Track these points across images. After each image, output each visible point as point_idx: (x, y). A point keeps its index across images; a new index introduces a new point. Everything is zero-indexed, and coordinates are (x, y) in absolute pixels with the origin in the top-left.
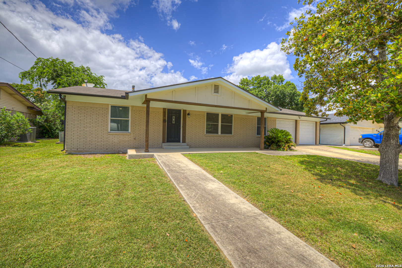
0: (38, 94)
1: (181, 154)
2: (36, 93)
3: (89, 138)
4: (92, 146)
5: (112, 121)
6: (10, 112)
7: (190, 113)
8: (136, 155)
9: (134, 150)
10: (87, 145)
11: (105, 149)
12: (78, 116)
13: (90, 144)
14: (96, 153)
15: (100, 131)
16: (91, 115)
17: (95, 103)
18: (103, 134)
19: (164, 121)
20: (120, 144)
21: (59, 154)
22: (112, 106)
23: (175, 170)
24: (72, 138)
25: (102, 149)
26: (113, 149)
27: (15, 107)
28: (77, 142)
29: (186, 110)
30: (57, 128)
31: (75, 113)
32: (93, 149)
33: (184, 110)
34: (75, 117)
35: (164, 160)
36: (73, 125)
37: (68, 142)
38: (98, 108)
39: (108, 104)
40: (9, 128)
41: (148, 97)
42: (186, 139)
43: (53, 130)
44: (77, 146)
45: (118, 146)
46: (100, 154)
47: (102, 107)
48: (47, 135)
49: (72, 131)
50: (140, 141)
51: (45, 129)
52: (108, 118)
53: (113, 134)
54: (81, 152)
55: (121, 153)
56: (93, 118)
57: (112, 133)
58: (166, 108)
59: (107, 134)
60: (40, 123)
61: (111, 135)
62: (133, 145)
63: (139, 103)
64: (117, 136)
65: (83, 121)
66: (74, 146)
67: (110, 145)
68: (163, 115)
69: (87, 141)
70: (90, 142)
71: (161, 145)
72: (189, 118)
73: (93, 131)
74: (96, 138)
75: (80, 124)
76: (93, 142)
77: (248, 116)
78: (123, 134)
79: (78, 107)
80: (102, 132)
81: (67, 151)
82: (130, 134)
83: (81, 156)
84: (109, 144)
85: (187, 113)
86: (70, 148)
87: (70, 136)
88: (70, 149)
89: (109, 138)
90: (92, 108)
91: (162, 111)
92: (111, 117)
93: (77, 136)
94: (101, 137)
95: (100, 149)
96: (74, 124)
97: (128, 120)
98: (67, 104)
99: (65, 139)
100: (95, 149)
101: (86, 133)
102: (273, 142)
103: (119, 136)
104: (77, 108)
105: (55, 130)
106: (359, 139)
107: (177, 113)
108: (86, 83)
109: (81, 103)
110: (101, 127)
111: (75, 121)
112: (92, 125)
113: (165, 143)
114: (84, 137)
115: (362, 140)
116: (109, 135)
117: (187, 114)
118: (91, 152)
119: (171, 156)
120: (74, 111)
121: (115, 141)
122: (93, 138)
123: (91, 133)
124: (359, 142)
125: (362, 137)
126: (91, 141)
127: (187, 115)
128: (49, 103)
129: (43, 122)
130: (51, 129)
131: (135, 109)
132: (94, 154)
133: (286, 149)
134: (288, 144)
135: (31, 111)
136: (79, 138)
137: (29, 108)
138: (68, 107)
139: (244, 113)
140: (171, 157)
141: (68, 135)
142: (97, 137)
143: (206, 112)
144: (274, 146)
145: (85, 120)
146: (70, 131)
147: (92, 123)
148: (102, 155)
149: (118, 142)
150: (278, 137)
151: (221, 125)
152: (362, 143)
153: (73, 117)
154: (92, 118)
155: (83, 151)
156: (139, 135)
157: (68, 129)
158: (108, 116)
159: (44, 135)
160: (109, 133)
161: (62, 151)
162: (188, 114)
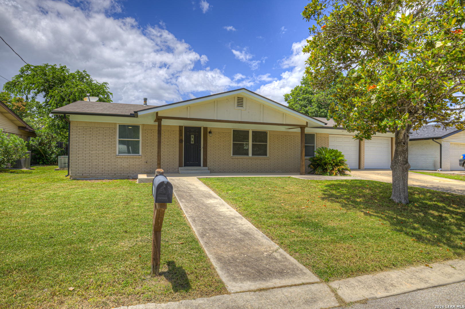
0: (18, 107)
1: (197, 178)
2: (16, 105)
3: (95, 162)
4: (98, 171)
5: (121, 142)
6: (7, 134)
7: (212, 131)
8: (146, 179)
9: (146, 175)
10: (93, 170)
11: (112, 174)
12: (83, 137)
13: (96, 169)
14: (103, 178)
15: (108, 154)
16: (97, 136)
17: (101, 123)
18: (110, 157)
19: (181, 141)
20: (130, 168)
21: (63, 180)
22: (119, 125)
23: (183, 190)
24: (77, 162)
25: (109, 174)
26: (122, 174)
27: (6, 127)
28: (82, 167)
29: (207, 128)
30: (53, 152)
31: (80, 134)
32: (99, 174)
33: (204, 128)
34: (80, 138)
35: (175, 183)
36: (78, 148)
37: (73, 167)
38: (104, 128)
39: (116, 123)
40: (7, 152)
41: (159, 115)
42: (207, 162)
43: (48, 155)
44: (82, 171)
45: (128, 171)
46: (107, 180)
47: (109, 127)
48: (41, 160)
49: (77, 154)
50: (153, 165)
51: (39, 153)
52: (115, 139)
53: (122, 157)
54: (87, 177)
55: (131, 178)
56: (100, 139)
57: (121, 155)
58: (182, 126)
59: (115, 157)
60: (33, 146)
61: (119, 158)
62: (145, 169)
63: (151, 122)
64: (127, 159)
65: (89, 143)
66: (79, 171)
67: (118, 170)
68: (179, 135)
69: (93, 165)
70: (97, 167)
71: (177, 169)
72: (211, 137)
73: (99, 154)
74: (103, 162)
75: (86, 146)
76: (99, 167)
77: (288, 132)
78: (133, 157)
79: (83, 127)
80: (109, 154)
81: (71, 176)
82: (141, 157)
83: (87, 181)
84: (118, 168)
85: (209, 130)
86: (75, 173)
87: (75, 160)
88: (75, 175)
89: (117, 162)
90: (98, 128)
91: (178, 129)
92: (119, 138)
93: (82, 160)
94: (109, 160)
95: (108, 174)
96: (79, 146)
97: (139, 141)
98: (71, 124)
99: (70, 164)
100: (102, 174)
101: (92, 156)
102: (318, 165)
103: (128, 159)
104: (81, 129)
105: (51, 155)
106: (460, 161)
107: (197, 130)
108: (88, 96)
109: (86, 123)
110: (108, 150)
111: (80, 143)
112: (99, 147)
113: (182, 167)
114: (90, 160)
115: (463, 162)
116: (118, 158)
117: (208, 132)
118: (97, 177)
119: (184, 179)
120: (78, 132)
121: (124, 165)
122: (99, 162)
123: (97, 156)
124: (460, 165)
125: (463, 157)
126: (97, 165)
127: (208, 134)
128: (33, 119)
129: (37, 145)
130: (45, 152)
131: (146, 129)
132: (100, 179)
133: (334, 174)
134: (339, 167)
135: (23, 131)
136: (84, 162)
137: (20, 128)
138: (72, 128)
139: (283, 129)
140: (184, 181)
141: (73, 159)
142: (104, 160)
143: (232, 130)
144: (320, 170)
145: (90, 142)
146: (75, 154)
147: (98, 145)
148: (110, 181)
149: (127, 166)
150: (325, 159)
151: (252, 144)
152: (463, 166)
153: (78, 138)
154: (98, 139)
155: (89, 176)
156: (151, 158)
157: (73, 152)
158: (115, 136)
159: (38, 161)
160: (117, 157)
161: (66, 176)
162: (210, 132)
